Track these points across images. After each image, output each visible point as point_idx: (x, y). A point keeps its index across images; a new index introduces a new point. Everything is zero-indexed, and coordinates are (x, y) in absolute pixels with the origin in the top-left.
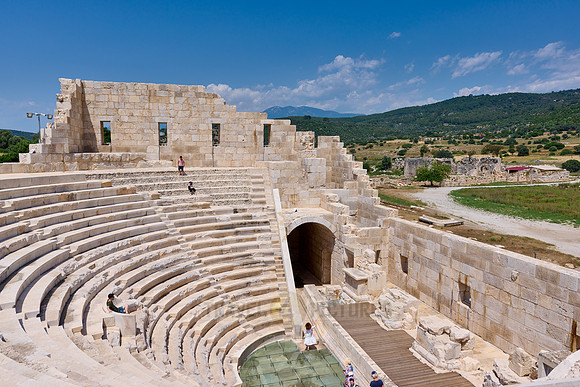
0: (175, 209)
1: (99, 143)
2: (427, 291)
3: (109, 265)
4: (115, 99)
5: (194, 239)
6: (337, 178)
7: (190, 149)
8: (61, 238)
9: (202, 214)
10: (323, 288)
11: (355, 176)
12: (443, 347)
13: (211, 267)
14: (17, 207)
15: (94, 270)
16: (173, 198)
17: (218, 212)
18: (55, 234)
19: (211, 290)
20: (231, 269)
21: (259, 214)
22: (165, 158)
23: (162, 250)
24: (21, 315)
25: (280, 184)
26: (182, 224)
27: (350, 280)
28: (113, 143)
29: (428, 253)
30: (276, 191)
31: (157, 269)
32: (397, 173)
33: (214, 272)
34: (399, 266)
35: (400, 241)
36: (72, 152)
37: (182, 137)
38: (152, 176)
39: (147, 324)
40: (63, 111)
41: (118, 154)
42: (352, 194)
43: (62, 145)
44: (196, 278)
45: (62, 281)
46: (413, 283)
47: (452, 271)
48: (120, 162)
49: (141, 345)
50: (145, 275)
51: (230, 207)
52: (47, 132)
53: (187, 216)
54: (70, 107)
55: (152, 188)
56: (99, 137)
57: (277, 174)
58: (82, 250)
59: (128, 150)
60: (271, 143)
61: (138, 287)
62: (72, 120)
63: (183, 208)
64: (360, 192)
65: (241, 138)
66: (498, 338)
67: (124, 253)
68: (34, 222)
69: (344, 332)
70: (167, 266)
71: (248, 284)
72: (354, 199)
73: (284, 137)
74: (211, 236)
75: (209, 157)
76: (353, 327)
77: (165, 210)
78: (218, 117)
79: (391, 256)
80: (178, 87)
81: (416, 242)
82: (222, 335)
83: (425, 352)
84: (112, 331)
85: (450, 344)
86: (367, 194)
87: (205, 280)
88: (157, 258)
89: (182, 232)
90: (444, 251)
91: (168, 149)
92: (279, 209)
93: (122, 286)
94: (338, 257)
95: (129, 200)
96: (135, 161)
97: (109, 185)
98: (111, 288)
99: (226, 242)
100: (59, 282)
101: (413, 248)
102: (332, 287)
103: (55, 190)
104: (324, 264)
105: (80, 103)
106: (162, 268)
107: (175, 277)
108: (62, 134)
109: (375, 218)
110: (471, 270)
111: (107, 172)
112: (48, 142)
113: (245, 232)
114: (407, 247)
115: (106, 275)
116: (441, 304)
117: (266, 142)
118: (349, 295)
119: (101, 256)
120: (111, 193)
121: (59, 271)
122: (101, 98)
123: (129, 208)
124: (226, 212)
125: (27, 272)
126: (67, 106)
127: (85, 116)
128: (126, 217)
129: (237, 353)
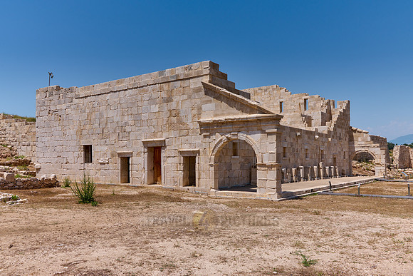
60: (308, 108)
65: (293, 107)
73: (315, 104)
78: (282, 98)
80: (265, 87)
117: (305, 108)
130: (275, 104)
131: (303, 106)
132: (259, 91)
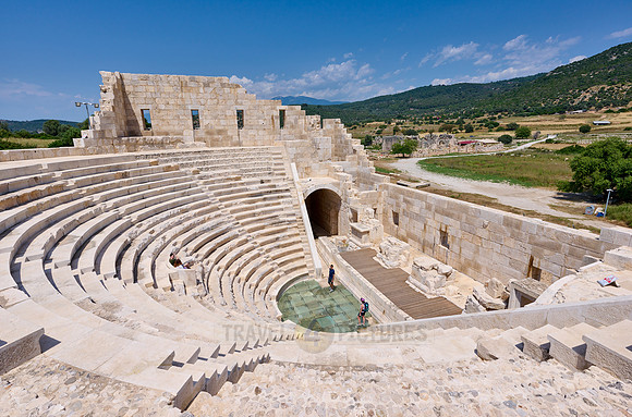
0: (213, 182)
1: (142, 128)
2: (414, 238)
3: (165, 230)
4: (152, 89)
5: (231, 205)
6: (340, 153)
7: (220, 132)
8: (122, 210)
9: (235, 185)
10: (333, 238)
11: (355, 151)
12: (433, 279)
13: (247, 227)
14: (79, 185)
15: (154, 235)
16: (210, 173)
17: (248, 183)
18: (116, 206)
19: (249, 245)
20: (263, 228)
21: (281, 183)
22: (199, 140)
23: (207, 216)
24: (101, 277)
25: (296, 158)
26: (220, 194)
27: (356, 232)
28: (154, 128)
29: (416, 209)
30: (294, 165)
31: (204, 231)
32: (376, 148)
33: (250, 231)
34: (391, 220)
35: (393, 201)
36: (120, 137)
37: (213, 122)
38: (191, 156)
39: (203, 276)
40: (108, 100)
41: (160, 138)
42: (352, 165)
43: (111, 131)
44: (236, 236)
45: (129, 245)
46: (403, 232)
47: (435, 223)
48: (162, 145)
49: (202, 292)
50: (196, 236)
51: (259, 179)
52: (96, 120)
53: (223, 187)
54: (113, 97)
55: (192, 166)
56: (141, 123)
57: (293, 151)
58: (141, 219)
59: (167, 134)
60: (286, 125)
61: (192, 246)
62: (116, 109)
63: (220, 181)
64: (359, 164)
65: (261, 121)
66: (470, 270)
67: (176, 219)
68: (97, 197)
69: (355, 272)
70: (212, 228)
71: (277, 239)
72: (354, 169)
73: (296, 120)
74: (244, 202)
75: (236, 139)
76: (362, 267)
77: (205, 183)
78: (241, 104)
79: (385, 213)
80: (206, 79)
81: (405, 201)
82: (261, 279)
83: (418, 284)
84: (178, 283)
85: (438, 277)
86: (364, 165)
87: (244, 237)
88: (203, 222)
89: (220, 201)
90: (429, 208)
91: (201, 132)
92: (297, 179)
93: (178, 246)
94: (344, 215)
95: (174, 175)
96: (174, 143)
97: (156, 163)
98: (170, 249)
99: (257, 207)
100: (127, 246)
101: (403, 205)
102: (340, 238)
103: (110, 169)
104: (333, 220)
105: (121, 94)
106: (209, 229)
107: (219, 237)
108: (109, 121)
109: (372, 184)
110: (451, 221)
111: (152, 152)
112: (98, 128)
113: (271, 198)
114: (398, 205)
115: (164, 238)
116: (425, 247)
117: (282, 125)
118: (355, 244)
119: (157, 223)
120: (159, 170)
121: (124, 237)
122: (140, 89)
123: (175, 182)
124: (254, 183)
125: (99, 239)
126: (110, 96)
127: (127, 105)
128: (174, 190)
129: (274, 292)
130: (229, 113)
131: (278, 122)
132: (192, 84)
